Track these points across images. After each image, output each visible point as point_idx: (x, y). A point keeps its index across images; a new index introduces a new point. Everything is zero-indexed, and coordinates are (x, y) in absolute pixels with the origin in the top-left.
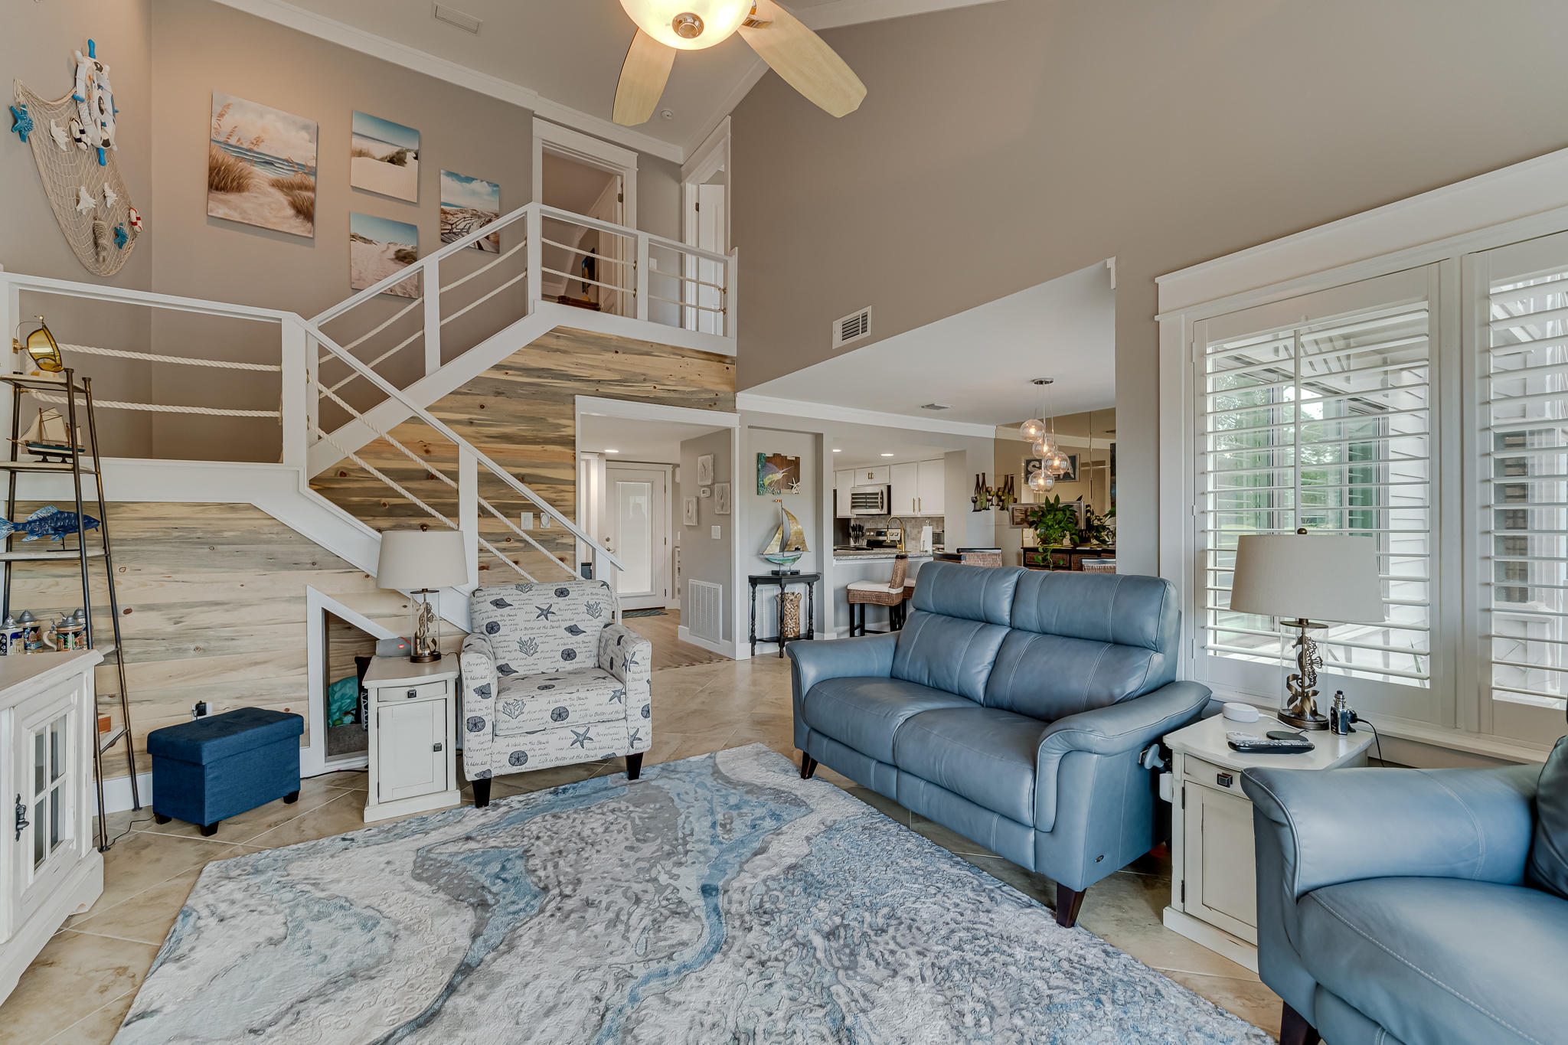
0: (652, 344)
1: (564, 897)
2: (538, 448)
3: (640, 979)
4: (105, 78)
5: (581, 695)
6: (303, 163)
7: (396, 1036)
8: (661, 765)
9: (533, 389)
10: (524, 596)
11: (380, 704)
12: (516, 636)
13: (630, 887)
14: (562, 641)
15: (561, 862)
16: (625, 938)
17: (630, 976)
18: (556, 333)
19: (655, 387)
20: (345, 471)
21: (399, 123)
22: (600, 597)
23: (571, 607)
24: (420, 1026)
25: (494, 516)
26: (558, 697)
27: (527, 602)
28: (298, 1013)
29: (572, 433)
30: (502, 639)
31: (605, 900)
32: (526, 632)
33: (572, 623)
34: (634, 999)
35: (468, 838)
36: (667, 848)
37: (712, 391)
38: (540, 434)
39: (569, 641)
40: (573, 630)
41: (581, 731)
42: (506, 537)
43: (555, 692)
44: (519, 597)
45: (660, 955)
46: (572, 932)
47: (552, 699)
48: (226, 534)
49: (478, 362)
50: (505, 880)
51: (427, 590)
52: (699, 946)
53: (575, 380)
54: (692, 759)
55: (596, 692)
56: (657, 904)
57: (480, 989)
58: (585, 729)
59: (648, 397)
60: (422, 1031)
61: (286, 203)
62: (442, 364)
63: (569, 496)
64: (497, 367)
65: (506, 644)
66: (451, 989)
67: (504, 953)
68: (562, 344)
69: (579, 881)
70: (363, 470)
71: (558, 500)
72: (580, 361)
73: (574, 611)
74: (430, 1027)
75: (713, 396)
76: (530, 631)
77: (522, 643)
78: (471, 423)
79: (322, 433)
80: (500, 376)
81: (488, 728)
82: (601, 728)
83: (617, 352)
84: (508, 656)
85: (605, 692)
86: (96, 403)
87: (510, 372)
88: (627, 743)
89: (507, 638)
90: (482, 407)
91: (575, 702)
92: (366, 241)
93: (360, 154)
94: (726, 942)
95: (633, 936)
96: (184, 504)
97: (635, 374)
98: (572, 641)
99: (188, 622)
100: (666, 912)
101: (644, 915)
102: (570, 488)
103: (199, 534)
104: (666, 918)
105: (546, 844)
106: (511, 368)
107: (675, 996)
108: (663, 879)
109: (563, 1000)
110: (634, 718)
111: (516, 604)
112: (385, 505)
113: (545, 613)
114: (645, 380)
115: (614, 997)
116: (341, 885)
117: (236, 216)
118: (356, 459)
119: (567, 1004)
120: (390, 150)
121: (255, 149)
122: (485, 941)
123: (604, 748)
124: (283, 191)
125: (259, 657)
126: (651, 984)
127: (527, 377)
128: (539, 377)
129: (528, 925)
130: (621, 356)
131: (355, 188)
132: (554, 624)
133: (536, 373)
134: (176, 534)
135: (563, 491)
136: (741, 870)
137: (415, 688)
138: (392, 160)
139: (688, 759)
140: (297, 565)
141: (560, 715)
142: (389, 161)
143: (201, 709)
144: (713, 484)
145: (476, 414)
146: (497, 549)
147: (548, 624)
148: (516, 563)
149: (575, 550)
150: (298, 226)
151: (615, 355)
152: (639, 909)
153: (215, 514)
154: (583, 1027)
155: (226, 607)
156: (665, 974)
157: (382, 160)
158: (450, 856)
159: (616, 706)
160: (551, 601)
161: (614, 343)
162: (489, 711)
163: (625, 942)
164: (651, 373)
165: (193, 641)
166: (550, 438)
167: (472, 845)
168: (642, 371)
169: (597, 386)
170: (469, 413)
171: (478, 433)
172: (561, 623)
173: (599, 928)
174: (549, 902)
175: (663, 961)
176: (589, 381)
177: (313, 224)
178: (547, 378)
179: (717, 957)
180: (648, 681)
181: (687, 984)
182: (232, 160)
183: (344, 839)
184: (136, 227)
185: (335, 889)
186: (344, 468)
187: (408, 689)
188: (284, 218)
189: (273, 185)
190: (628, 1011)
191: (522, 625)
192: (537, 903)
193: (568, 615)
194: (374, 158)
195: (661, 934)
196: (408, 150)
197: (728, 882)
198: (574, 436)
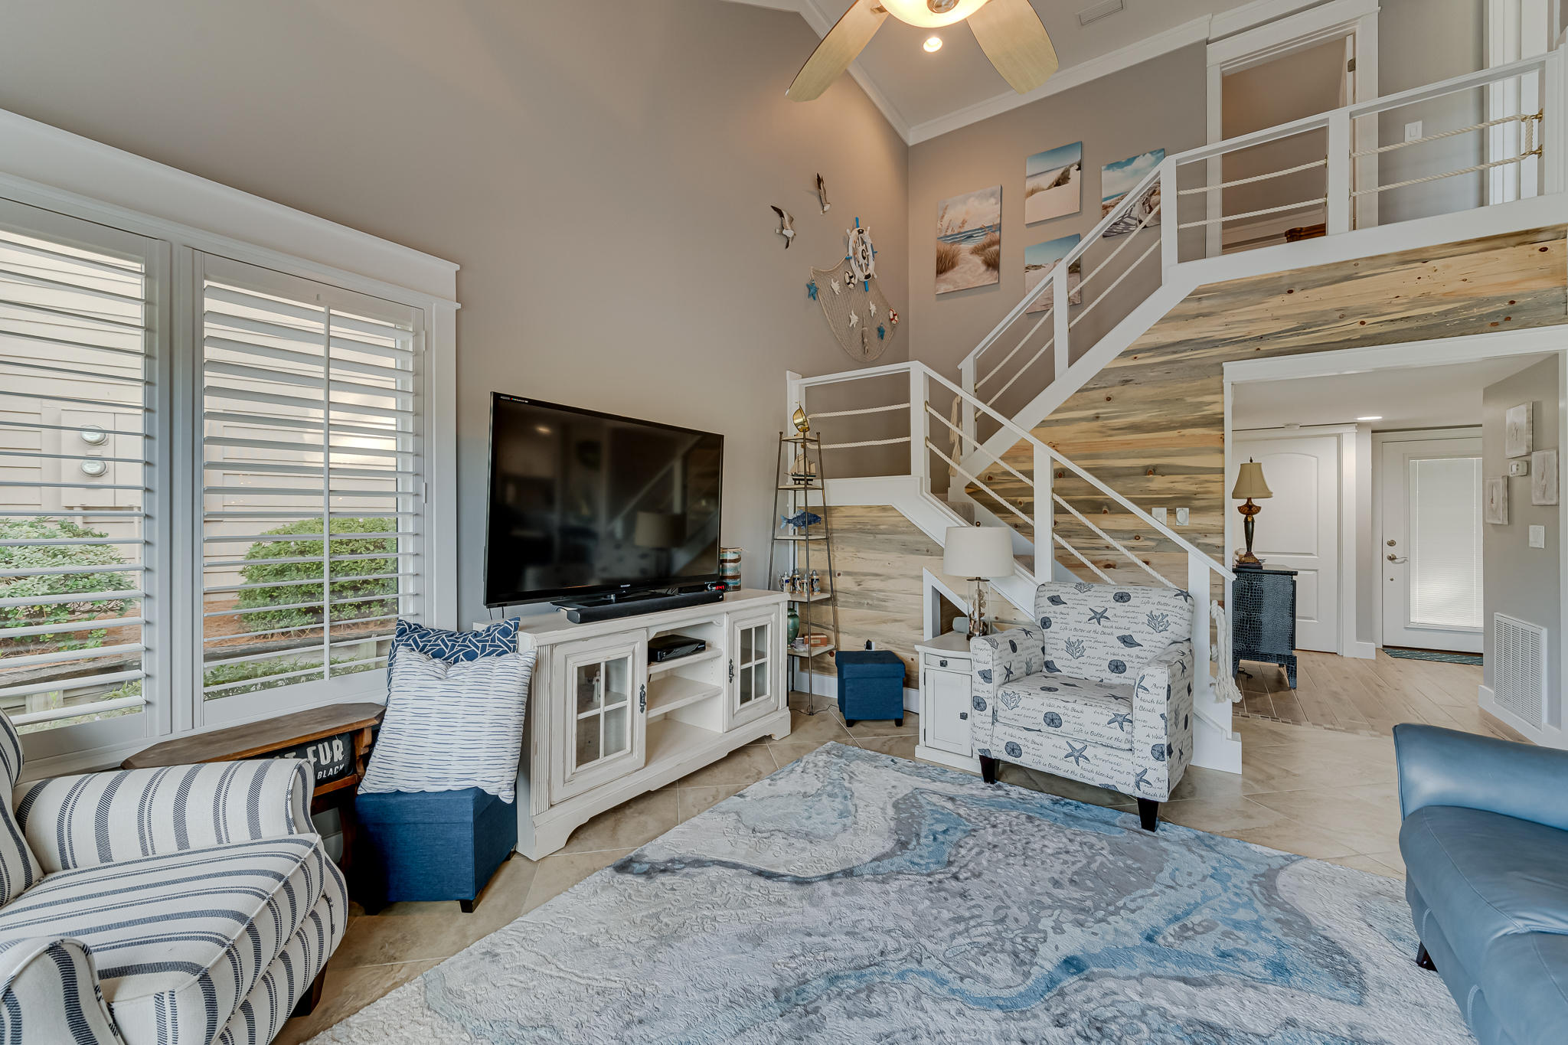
0: (1356, 263)
1: (955, 877)
2: (1174, 433)
3: (922, 969)
4: (866, 235)
5: (1077, 707)
6: (992, 224)
7: (784, 878)
8: (1200, 833)
9: (1165, 368)
10: (1081, 596)
11: (927, 666)
12: (1065, 635)
13: (1009, 908)
14: (1112, 650)
15: (987, 854)
16: (953, 937)
17: (919, 962)
18: (1197, 295)
19: (1363, 323)
20: (991, 476)
21: (1066, 144)
22: (1170, 608)
23: (1128, 615)
24: (797, 883)
25: (1129, 512)
26: (1052, 702)
27: (1082, 602)
28: (772, 835)
29: (1219, 410)
30: (1052, 635)
31: (980, 901)
32: (1075, 633)
33: (1127, 633)
34: (902, 975)
35: (952, 799)
36: (1089, 903)
37: (1499, 299)
38: (1175, 418)
39: (1121, 652)
40: (1127, 641)
41: (1078, 746)
42: (1135, 535)
43: (1056, 697)
44: (1074, 597)
45: (959, 970)
46: (927, 902)
47: (1046, 701)
48: (882, 527)
49: (1104, 354)
50: (935, 839)
51: (980, 579)
52: (995, 993)
53: (1224, 345)
54: (1253, 847)
55: (1094, 709)
56: (1012, 936)
57: (841, 889)
58: (1082, 746)
59: (1349, 340)
60: (795, 886)
61: (980, 262)
62: (1069, 366)
63: (1213, 487)
64: (1125, 354)
65: (1054, 641)
66: (830, 877)
67: (876, 881)
68: (1206, 305)
69: (979, 875)
70: (1009, 474)
71: (1199, 493)
72: (1229, 319)
73: (1132, 620)
74: (799, 887)
75: (1504, 306)
76: (1079, 633)
77: (1069, 644)
78: (1097, 418)
79: (978, 445)
80: (1129, 362)
81: (989, 711)
82: (1101, 752)
83: (1290, 292)
84: (1055, 654)
85: (1105, 712)
86: (822, 447)
87: (1139, 356)
88: (1132, 780)
89: (1056, 636)
90: (1109, 399)
91: (1069, 713)
92: (1036, 267)
93: (1033, 192)
94: (1022, 1012)
95: (960, 940)
96: (862, 507)
97: (1324, 313)
98: (1123, 653)
99: (865, 585)
100: (1008, 946)
101: (989, 934)
102: (1217, 477)
103: (869, 527)
104: (1002, 951)
105: (994, 834)
106: (1140, 351)
107: (927, 1003)
108: (1046, 923)
109: (865, 935)
110: (1141, 754)
111: (1070, 603)
112: (1020, 503)
113: (1098, 616)
114: (1342, 317)
115: (893, 964)
116: (861, 785)
117: (951, 288)
118: (1002, 463)
119: (864, 939)
120: (1055, 175)
121: (962, 230)
122: (879, 866)
123: (1102, 775)
124: (978, 254)
125: (898, 616)
126: (925, 980)
127: (1161, 355)
128: (1175, 353)
129: (910, 877)
130: (1299, 295)
131: (1029, 225)
132: (1107, 630)
133: (1169, 350)
134: (859, 527)
135: (1207, 481)
136: (1139, 979)
137: (947, 659)
138: (1058, 184)
139: (1248, 845)
140: (917, 551)
141: (1053, 720)
142: (1055, 186)
143: (869, 645)
144: (1529, 454)
145: (1102, 408)
146: (1125, 547)
147: (1099, 628)
148: (1147, 563)
149: (1223, 553)
150: (988, 278)
151: (1287, 298)
152: (992, 928)
153: (876, 514)
154: (853, 960)
155: (882, 578)
156: (943, 982)
157: (1049, 188)
158: (928, 803)
159: (1115, 731)
160: (1107, 605)
161: (1284, 281)
162: (990, 695)
163: (948, 939)
164: (1354, 303)
165: (866, 599)
166: (1187, 421)
167: (949, 805)
168: (1338, 306)
169: (1258, 344)
170: (1095, 408)
171: (1103, 426)
172: (1114, 630)
173: (946, 915)
174: (941, 873)
175: (954, 975)
176: (1245, 341)
177: (999, 272)
178: (1185, 351)
179: (998, 1014)
180: (1162, 716)
181: (946, 1005)
182: (948, 247)
183: (892, 761)
184: (893, 322)
185: (855, 786)
186: (990, 473)
187: (942, 659)
188: (980, 275)
189: (972, 253)
190: (888, 979)
191: (1073, 625)
192: (933, 867)
193: (1124, 623)
194: (1043, 190)
195: (982, 958)
196: (1071, 166)
197: (1102, 975)
198: (1223, 414)
